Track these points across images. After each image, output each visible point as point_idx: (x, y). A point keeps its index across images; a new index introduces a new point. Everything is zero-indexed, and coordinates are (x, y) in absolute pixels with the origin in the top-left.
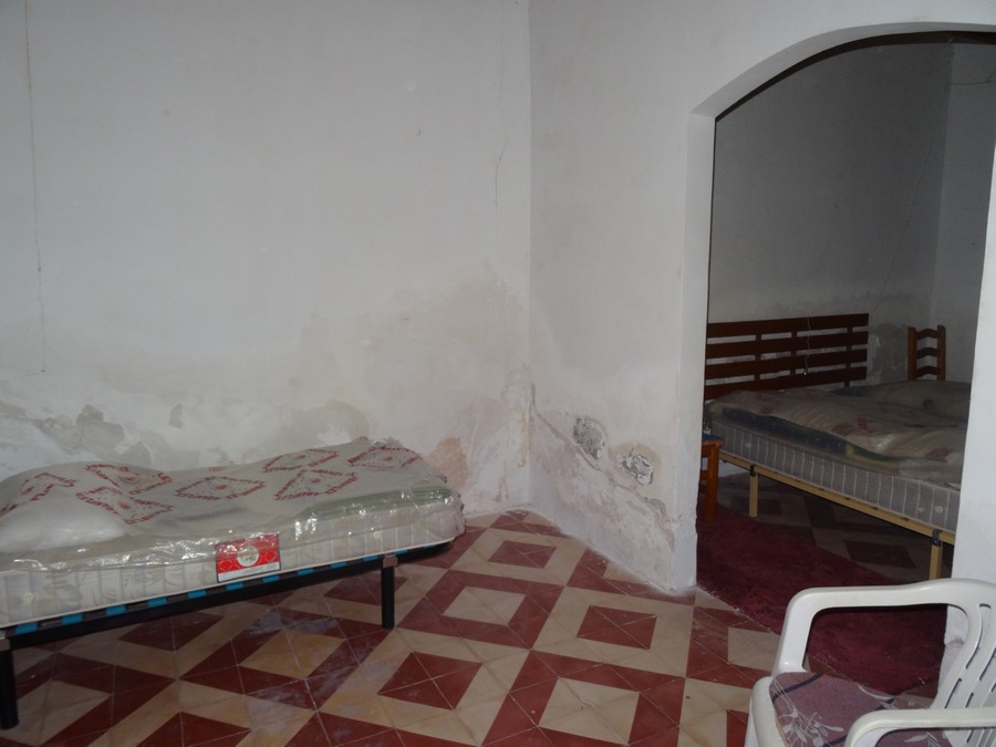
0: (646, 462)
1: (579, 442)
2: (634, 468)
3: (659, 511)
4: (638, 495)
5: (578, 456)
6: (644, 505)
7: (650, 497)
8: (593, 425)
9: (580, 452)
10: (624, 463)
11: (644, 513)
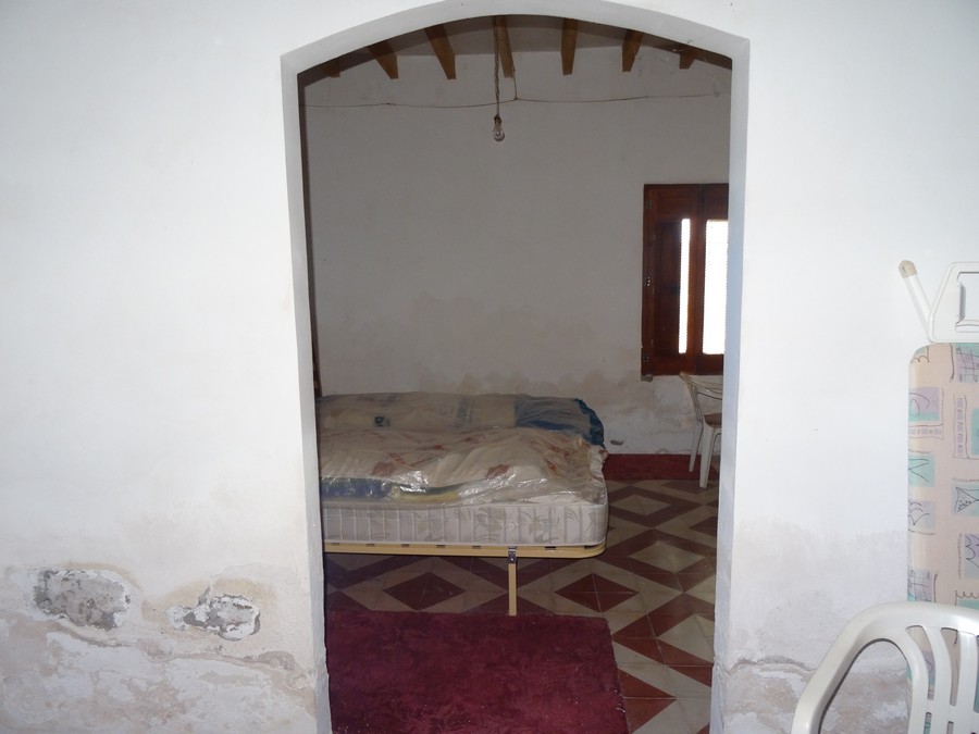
0: (243, 603)
1: (53, 612)
2: (213, 619)
3: (280, 669)
4: (227, 658)
5: (53, 636)
6: (246, 671)
7: (256, 653)
8: (92, 574)
9: (60, 629)
10: (190, 619)
11: (247, 681)
